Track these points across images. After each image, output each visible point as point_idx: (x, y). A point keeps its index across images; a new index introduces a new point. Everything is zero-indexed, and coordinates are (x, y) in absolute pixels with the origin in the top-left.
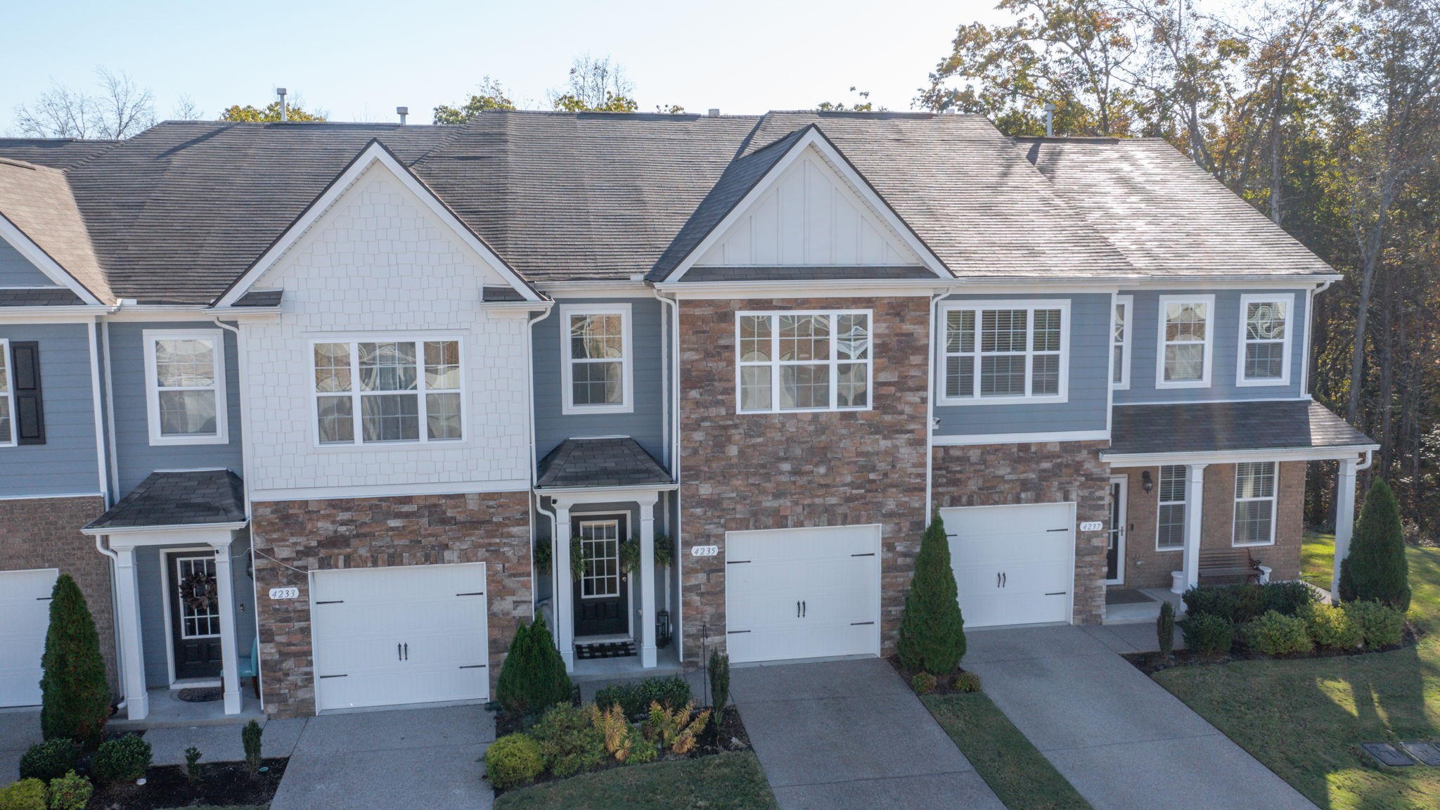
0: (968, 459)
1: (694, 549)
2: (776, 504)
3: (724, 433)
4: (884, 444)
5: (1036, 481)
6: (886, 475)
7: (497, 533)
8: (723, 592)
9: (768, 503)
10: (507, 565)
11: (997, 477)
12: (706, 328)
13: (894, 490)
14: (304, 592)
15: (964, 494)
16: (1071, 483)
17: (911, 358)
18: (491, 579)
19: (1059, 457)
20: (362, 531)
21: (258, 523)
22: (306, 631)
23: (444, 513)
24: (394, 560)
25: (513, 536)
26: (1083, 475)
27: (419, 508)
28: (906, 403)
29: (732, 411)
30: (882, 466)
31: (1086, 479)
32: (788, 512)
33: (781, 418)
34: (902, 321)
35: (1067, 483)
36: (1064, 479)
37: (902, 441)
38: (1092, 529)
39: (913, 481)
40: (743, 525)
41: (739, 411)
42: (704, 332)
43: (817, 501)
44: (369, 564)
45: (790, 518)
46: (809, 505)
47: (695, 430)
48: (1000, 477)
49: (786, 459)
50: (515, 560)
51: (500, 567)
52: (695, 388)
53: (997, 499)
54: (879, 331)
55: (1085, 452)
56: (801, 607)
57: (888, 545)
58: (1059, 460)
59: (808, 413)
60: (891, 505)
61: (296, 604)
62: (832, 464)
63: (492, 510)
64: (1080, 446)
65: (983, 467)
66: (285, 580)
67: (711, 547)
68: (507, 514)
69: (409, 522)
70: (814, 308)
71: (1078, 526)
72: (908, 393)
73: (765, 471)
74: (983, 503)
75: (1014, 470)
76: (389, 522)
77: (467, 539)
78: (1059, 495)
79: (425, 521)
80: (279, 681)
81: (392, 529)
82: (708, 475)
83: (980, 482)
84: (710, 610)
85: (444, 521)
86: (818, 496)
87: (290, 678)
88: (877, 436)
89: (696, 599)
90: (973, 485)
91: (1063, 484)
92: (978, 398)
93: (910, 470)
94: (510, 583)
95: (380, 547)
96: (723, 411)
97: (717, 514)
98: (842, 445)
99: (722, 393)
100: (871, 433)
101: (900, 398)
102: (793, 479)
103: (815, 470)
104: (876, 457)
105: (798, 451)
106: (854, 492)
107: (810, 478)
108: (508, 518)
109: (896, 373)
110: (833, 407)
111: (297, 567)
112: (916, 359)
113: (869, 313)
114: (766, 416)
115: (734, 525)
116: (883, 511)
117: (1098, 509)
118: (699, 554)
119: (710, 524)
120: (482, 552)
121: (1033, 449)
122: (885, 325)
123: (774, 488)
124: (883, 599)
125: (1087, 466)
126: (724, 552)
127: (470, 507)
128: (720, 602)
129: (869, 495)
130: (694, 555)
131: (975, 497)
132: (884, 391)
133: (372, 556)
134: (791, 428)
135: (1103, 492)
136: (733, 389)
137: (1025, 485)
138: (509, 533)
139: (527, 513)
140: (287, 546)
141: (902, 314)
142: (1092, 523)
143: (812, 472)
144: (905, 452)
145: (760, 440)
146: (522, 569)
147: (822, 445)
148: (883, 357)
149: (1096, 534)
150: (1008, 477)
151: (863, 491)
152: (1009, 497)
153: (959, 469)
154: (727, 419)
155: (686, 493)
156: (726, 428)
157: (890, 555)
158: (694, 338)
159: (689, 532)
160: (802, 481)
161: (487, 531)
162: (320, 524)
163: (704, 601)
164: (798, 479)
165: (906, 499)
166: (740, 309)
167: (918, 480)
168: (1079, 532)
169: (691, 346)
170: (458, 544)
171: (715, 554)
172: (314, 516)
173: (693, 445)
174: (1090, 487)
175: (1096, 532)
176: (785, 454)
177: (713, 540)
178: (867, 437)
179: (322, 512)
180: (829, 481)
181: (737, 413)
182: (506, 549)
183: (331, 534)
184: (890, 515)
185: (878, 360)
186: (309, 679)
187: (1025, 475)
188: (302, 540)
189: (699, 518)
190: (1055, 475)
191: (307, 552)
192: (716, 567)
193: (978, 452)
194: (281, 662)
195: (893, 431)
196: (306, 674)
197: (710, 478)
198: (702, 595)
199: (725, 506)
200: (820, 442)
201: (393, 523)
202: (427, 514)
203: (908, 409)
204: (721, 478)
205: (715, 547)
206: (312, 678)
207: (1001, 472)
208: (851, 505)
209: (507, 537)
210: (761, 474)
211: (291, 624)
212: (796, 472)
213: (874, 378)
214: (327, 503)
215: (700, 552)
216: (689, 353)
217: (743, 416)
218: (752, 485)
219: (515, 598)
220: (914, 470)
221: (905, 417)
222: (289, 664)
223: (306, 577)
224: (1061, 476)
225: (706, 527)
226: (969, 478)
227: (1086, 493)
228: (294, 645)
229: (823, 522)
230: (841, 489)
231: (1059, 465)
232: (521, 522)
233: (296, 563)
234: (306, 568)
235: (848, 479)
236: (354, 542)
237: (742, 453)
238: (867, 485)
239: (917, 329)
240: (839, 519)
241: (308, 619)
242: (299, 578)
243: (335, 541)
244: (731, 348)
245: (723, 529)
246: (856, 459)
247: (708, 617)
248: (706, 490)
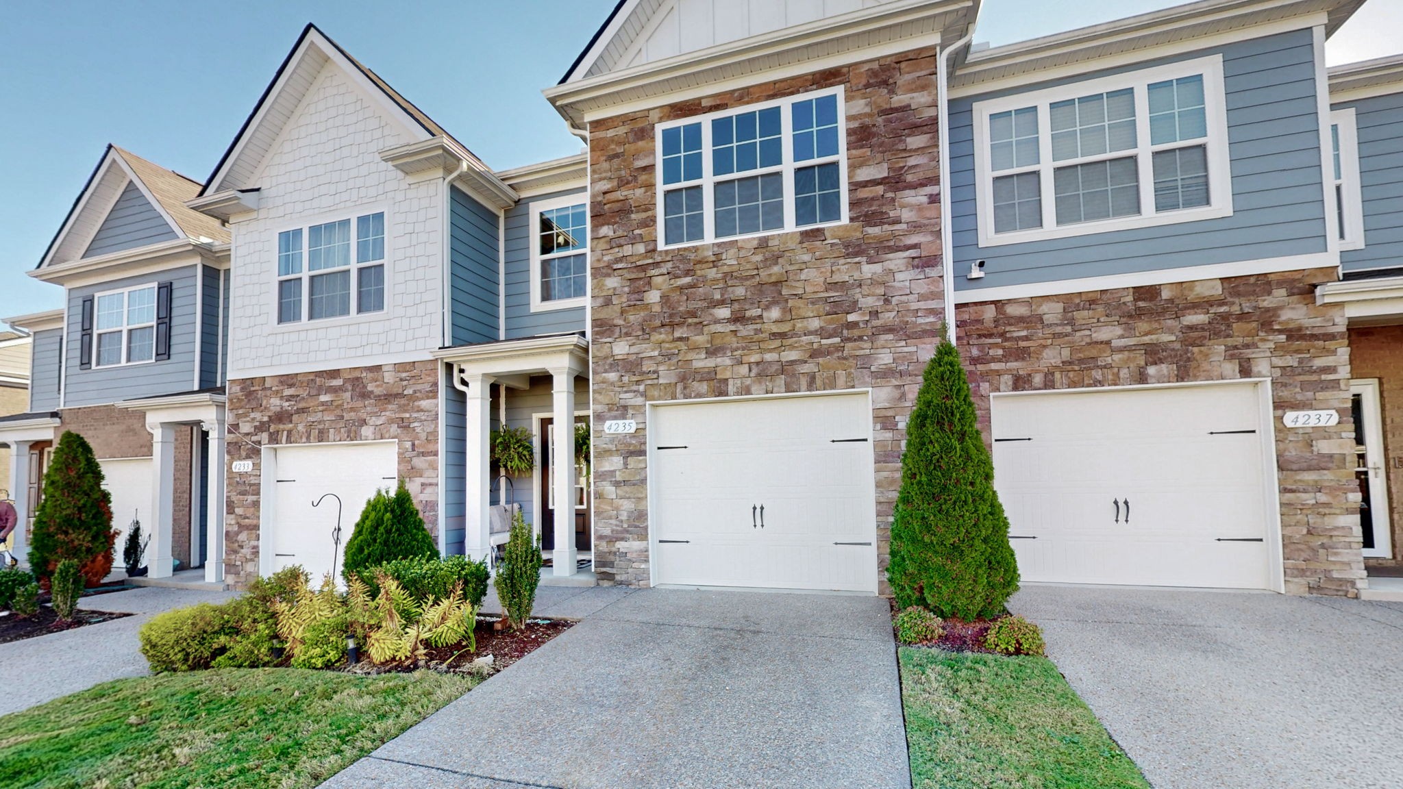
0: (1040, 319)
1: (608, 423)
2: (711, 363)
3: (642, 275)
4: (868, 270)
5: (1177, 346)
6: (875, 314)
7: (409, 408)
8: (643, 481)
9: (701, 362)
10: (416, 442)
11: (1096, 343)
12: (620, 150)
13: (891, 337)
14: (257, 466)
15: (1037, 371)
16: (1255, 346)
17: (909, 140)
18: (402, 459)
19: (1222, 303)
20: (301, 405)
21: (231, 400)
22: (256, 504)
23: (365, 387)
24: (322, 437)
25: (422, 411)
26: (1280, 331)
27: (346, 381)
28: (902, 207)
29: (650, 247)
30: (868, 302)
31: (1289, 338)
32: (728, 375)
33: (716, 249)
34: (892, 92)
35: (1247, 346)
36: (1239, 341)
37: (898, 262)
38: (1313, 422)
39: (920, 321)
40: (670, 392)
41: (661, 246)
42: (617, 156)
43: (769, 357)
44: (304, 440)
45: (731, 382)
46: (758, 363)
47: (609, 275)
48: (1102, 342)
49: (722, 303)
50: (423, 436)
51: (408, 445)
52: (608, 224)
53: (1099, 377)
54: (854, 112)
55: (1280, 294)
56: (758, 511)
57: (884, 420)
58: (1223, 309)
59: (754, 238)
60: (885, 359)
61: (251, 478)
62: (789, 305)
63: (405, 383)
64: (1269, 283)
65: (1069, 329)
66: (244, 454)
67: (627, 422)
68: (419, 387)
69: (336, 397)
70: (758, 100)
71: (1279, 419)
72: (907, 192)
73: (695, 320)
74: (1072, 384)
75: (1129, 330)
76: (321, 397)
77: (383, 414)
78: (1231, 368)
79: (348, 395)
80: (236, 552)
81: (323, 404)
82: (624, 331)
83: (1066, 353)
84: (627, 506)
85: (365, 395)
86: (771, 351)
87: (242, 551)
88: (857, 260)
89: (609, 490)
90: (1052, 357)
91: (1236, 347)
92: (1050, 229)
93: (914, 306)
94: (419, 462)
95: (313, 422)
96: (641, 248)
97: (635, 378)
98: (803, 277)
99: (638, 228)
100: (848, 255)
101: (893, 200)
102: (733, 328)
103: (765, 315)
104: (858, 290)
105: (740, 292)
106: (824, 342)
107: (758, 326)
108: (420, 391)
109: (885, 165)
110: (790, 224)
111: (253, 442)
112: (915, 141)
113: (839, 91)
114: (696, 249)
115: (656, 393)
116: (873, 369)
117: (1322, 389)
118: (612, 431)
119: (626, 392)
120: (394, 429)
121: (1165, 294)
122: (863, 102)
123: (708, 342)
124: (879, 503)
125: (1286, 315)
126: (644, 429)
127: (386, 380)
128: (640, 496)
129: (849, 345)
130: (607, 431)
131: (1057, 375)
132: (864, 193)
133: (307, 431)
134: (730, 259)
135: (1331, 358)
136: (653, 220)
137: (1154, 354)
138: (419, 407)
139: (436, 384)
140: (248, 421)
141: (891, 81)
142: (1312, 413)
143: (760, 317)
144: (905, 278)
145: (688, 280)
146: (431, 447)
147: (773, 279)
148: (862, 147)
149: (1324, 433)
150: (1116, 343)
151: (838, 340)
152: (1124, 373)
153: (1024, 333)
154: (646, 257)
155: (598, 354)
156: (643, 268)
157: (888, 435)
158: (606, 165)
159: (601, 403)
160: (746, 330)
161: (400, 407)
162: (272, 400)
163: (620, 492)
164: (741, 328)
165: (914, 349)
166: (661, 120)
167: (931, 319)
168: (1281, 430)
169: (604, 175)
170: (374, 418)
171: (633, 431)
172: (268, 393)
173: (605, 294)
174: (1298, 351)
175: (1324, 429)
176: (722, 295)
177: (630, 412)
178: (842, 261)
179: (273, 389)
180: (785, 328)
181: (659, 249)
182: (416, 424)
183: (278, 409)
184: (885, 374)
185: (854, 152)
186: (256, 552)
187: (1153, 337)
188: (257, 415)
189: (612, 384)
190: (1217, 334)
191: (261, 427)
192: (634, 449)
193: (1059, 307)
194: (237, 534)
195: (886, 247)
196: (254, 547)
197: (627, 334)
198: (617, 484)
199: (645, 369)
200: (770, 275)
201: (323, 398)
202: (350, 388)
203: (906, 215)
204: (640, 333)
205: (632, 421)
206: (258, 552)
207: (1103, 334)
208: (821, 360)
209: (418, 411)
210: (689, 325)
211: (246, 497)
212: (738, 318)
213: (849, 177)
214: (277, 379)
215: (614, 427)
216: (600, 183)
217: (667, 252)
218: (680, 339)
219: (422, 480)
220: (922, 305)
221: (904, 226)
222: (243, 537)
223: (258, 452)
224: (1228, 336)
225: (622, 396)
226: (1045, 347)
227: (1291, 361)
228: (248, 518)
229: (779, 386)
230: (804, 338)
231: (1225, 317)
232: (431, 395)
233: (254, 438)
234: (259, 443)
235: (815, 324)
236: (295, 418)
237: (665, 299)
238: (845, 332)
239: (919, 99)
240: (804, 382)
241: (258, 493)
242: (254, 453)
243: (281, 417)
244: (650, 168)
245: (643, 399)
246: (826, 295)
247: (625, 514)
248: (621, 348)
